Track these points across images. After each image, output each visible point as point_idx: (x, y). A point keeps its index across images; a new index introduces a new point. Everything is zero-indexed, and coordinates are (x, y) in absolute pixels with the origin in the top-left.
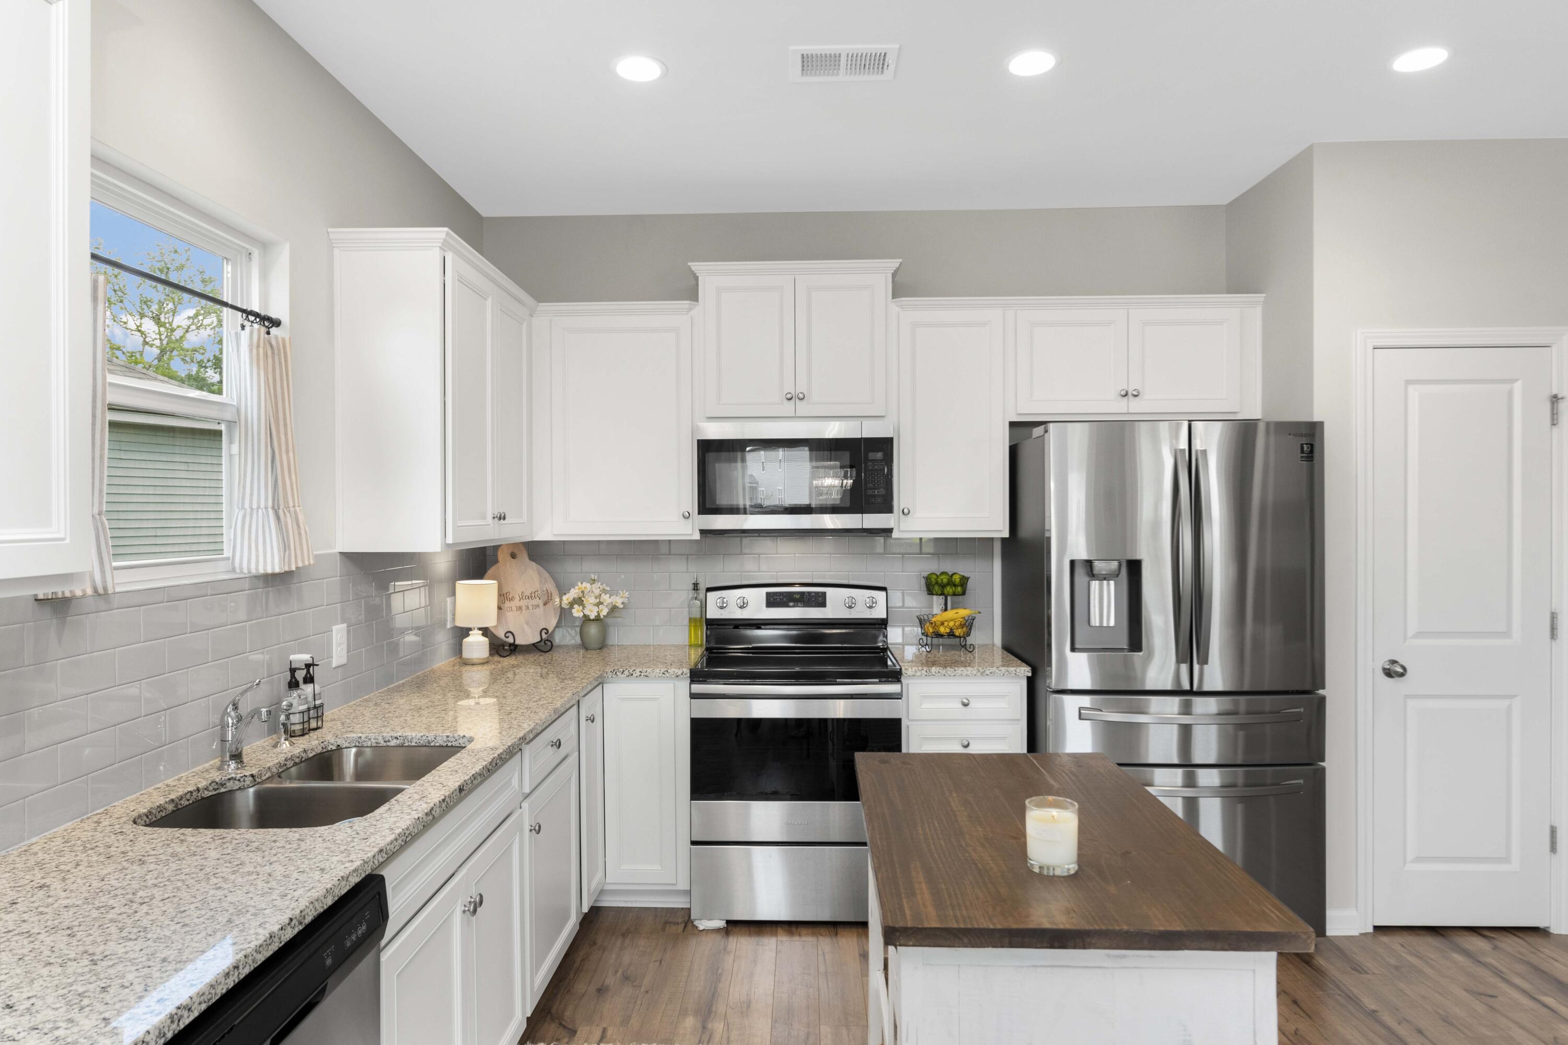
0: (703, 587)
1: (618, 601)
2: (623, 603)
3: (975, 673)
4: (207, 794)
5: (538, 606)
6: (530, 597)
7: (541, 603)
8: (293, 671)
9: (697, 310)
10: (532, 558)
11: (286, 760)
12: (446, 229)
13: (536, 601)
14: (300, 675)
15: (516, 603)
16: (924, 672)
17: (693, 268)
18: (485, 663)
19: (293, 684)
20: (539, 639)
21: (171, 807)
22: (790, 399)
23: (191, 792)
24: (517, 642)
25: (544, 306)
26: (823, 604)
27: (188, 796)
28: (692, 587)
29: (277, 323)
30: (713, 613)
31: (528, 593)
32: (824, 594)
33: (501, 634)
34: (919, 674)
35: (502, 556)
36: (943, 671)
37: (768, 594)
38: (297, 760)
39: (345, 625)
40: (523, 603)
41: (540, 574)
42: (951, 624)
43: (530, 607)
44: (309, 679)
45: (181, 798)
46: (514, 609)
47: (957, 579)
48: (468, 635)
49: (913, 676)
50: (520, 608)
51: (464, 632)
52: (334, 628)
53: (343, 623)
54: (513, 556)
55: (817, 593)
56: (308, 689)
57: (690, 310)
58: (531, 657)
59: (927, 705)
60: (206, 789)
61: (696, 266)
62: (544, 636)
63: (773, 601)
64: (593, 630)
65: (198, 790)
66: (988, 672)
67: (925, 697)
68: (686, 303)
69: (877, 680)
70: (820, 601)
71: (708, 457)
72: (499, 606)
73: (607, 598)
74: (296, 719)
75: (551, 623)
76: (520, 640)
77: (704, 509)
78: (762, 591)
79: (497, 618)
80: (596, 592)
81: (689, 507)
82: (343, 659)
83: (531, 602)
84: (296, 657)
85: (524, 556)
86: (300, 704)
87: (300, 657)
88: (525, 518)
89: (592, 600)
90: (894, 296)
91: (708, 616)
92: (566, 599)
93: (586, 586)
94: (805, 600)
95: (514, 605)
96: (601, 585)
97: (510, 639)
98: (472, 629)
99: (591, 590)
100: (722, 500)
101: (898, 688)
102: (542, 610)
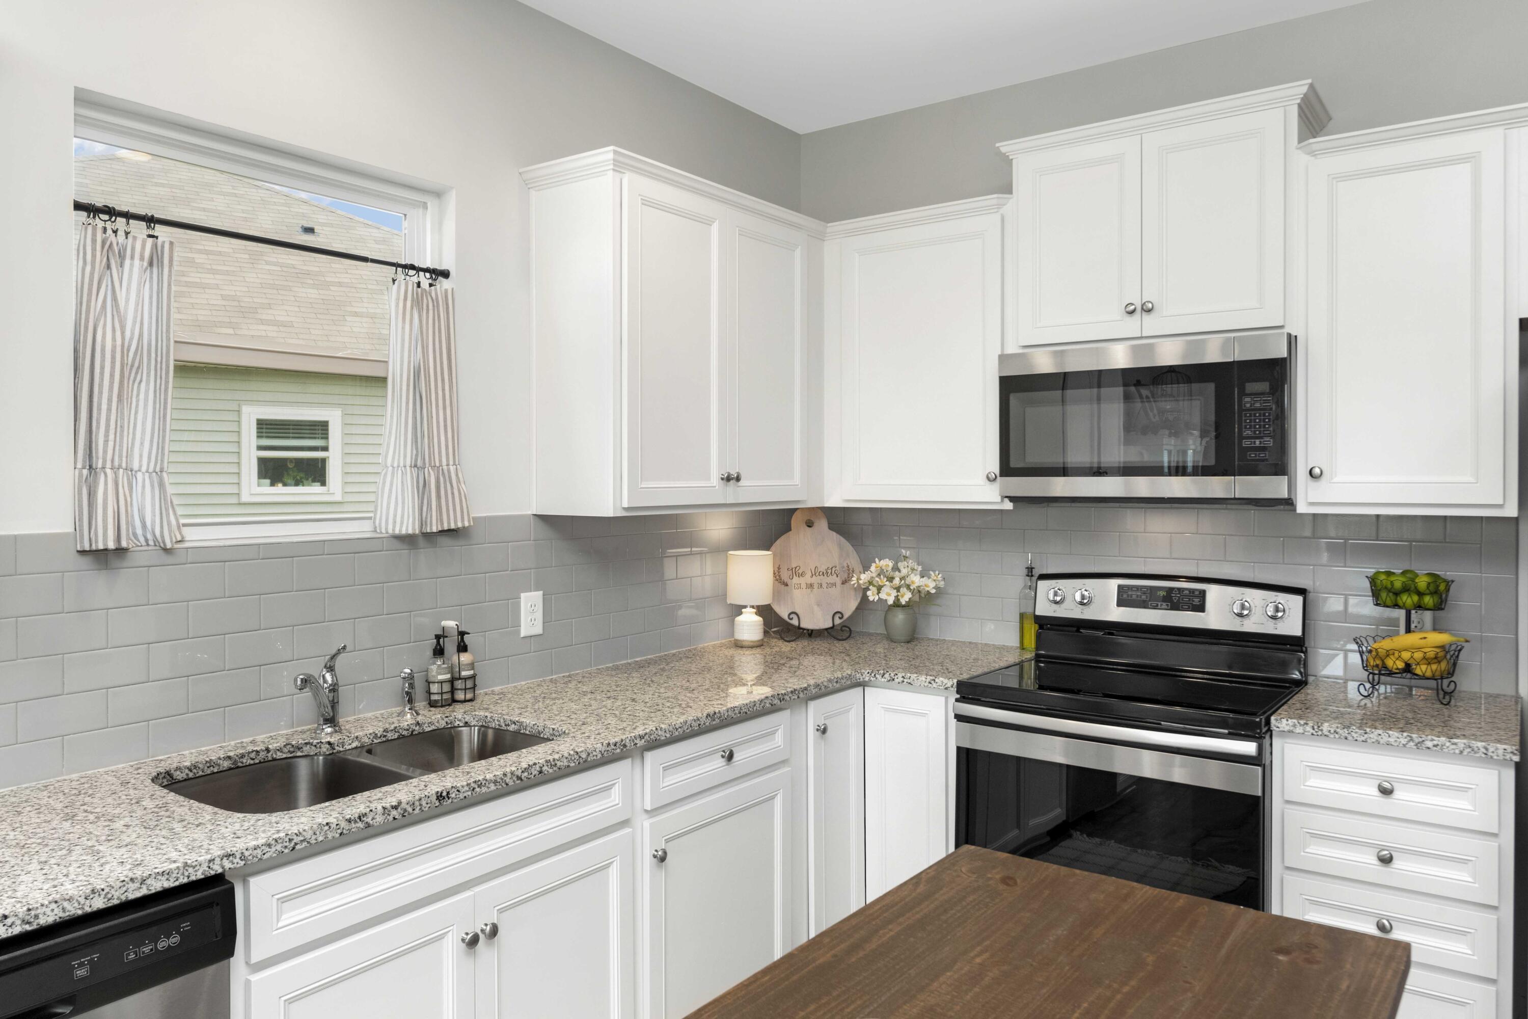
0: (1036, 573)
1: (929, 585)
2: (936, 588)
3: (1404, 741)
4: (279, 755)
5: (834, 584)
6: (825, 573)
7: (838, 581)
8: (440, 637)
9: (1011, 205)
10: (832, 527)
11: (386, 731)
12: (612, 148)
13: (833, 579)
15: (808, 579)
16: (1308, 728)
17: (1003, 150)
18: (759, 645)
19: (439, 652)
20: (831, 625)
21: (226, 764)
22: (1132, 312)
23: (257, 752)
24: (802, 626)
25: (835, 227)
26: (1200, 608)
27: (253, 755)
28: (1025, 572)
29: (445, 274)
30: (1044, 609)
31: (822, 569)
32: (1203, 593)
33: (783, 612)
34: (1299, 730)
35: (795, 521)
37: (1120, 587)
38: (405, 733)
39: (541, 592)
40: (815, 580)
41: (841, 547)
42: (1406, 655)
43: (824, 585)
44: (462, 648)
45: (243, 756)
46: (804, 586)
48: (741, 613)
49: (1289, 731)
50: (811, 586)
51: (738, 610)
52: (523, 595)
53: (537, 590)
54: (810, 524)
55: (1192, 591)
57: (1000, 206)
58: (821, 644)
59: (1315, 782)
60: (280, 750)
61: (1005, 147)
62: (838, 621)
63: (1126, 598)
64: (900, 617)
65: (268, 750)
66: (1429, 744)
67: (1313, 769)
68: (992, 199)
69: (1226, 731)
70: (1198, 604)
71: (1014, 399)
72: (780, 581)
73: (916, 580)
74: (435, 688)
75: (850, 606)
76: (807, 624)
77: (1007, 469)
78: (1114, 583)
79: (776, 594)
80: (904, 571)
81: (994, 466)
82: (538, 629)
83: (826, 580)
84: (445, 623)
85: (822, 524)
86: (439, 673)
87: (451, 624)
88: (797, 480)
89: (897, 581)
90: (1300, 140)
91: (1038, 612)
92: (865, 577)
93: (887, 563)
94: (1174, 600)
95: (803, 581)
96: (911, 563)
97: (795, 622)
98: (745, 607)
99: (896, 569)
100: (1033, 459)
101: (1248, 748)
102: (837, 591)
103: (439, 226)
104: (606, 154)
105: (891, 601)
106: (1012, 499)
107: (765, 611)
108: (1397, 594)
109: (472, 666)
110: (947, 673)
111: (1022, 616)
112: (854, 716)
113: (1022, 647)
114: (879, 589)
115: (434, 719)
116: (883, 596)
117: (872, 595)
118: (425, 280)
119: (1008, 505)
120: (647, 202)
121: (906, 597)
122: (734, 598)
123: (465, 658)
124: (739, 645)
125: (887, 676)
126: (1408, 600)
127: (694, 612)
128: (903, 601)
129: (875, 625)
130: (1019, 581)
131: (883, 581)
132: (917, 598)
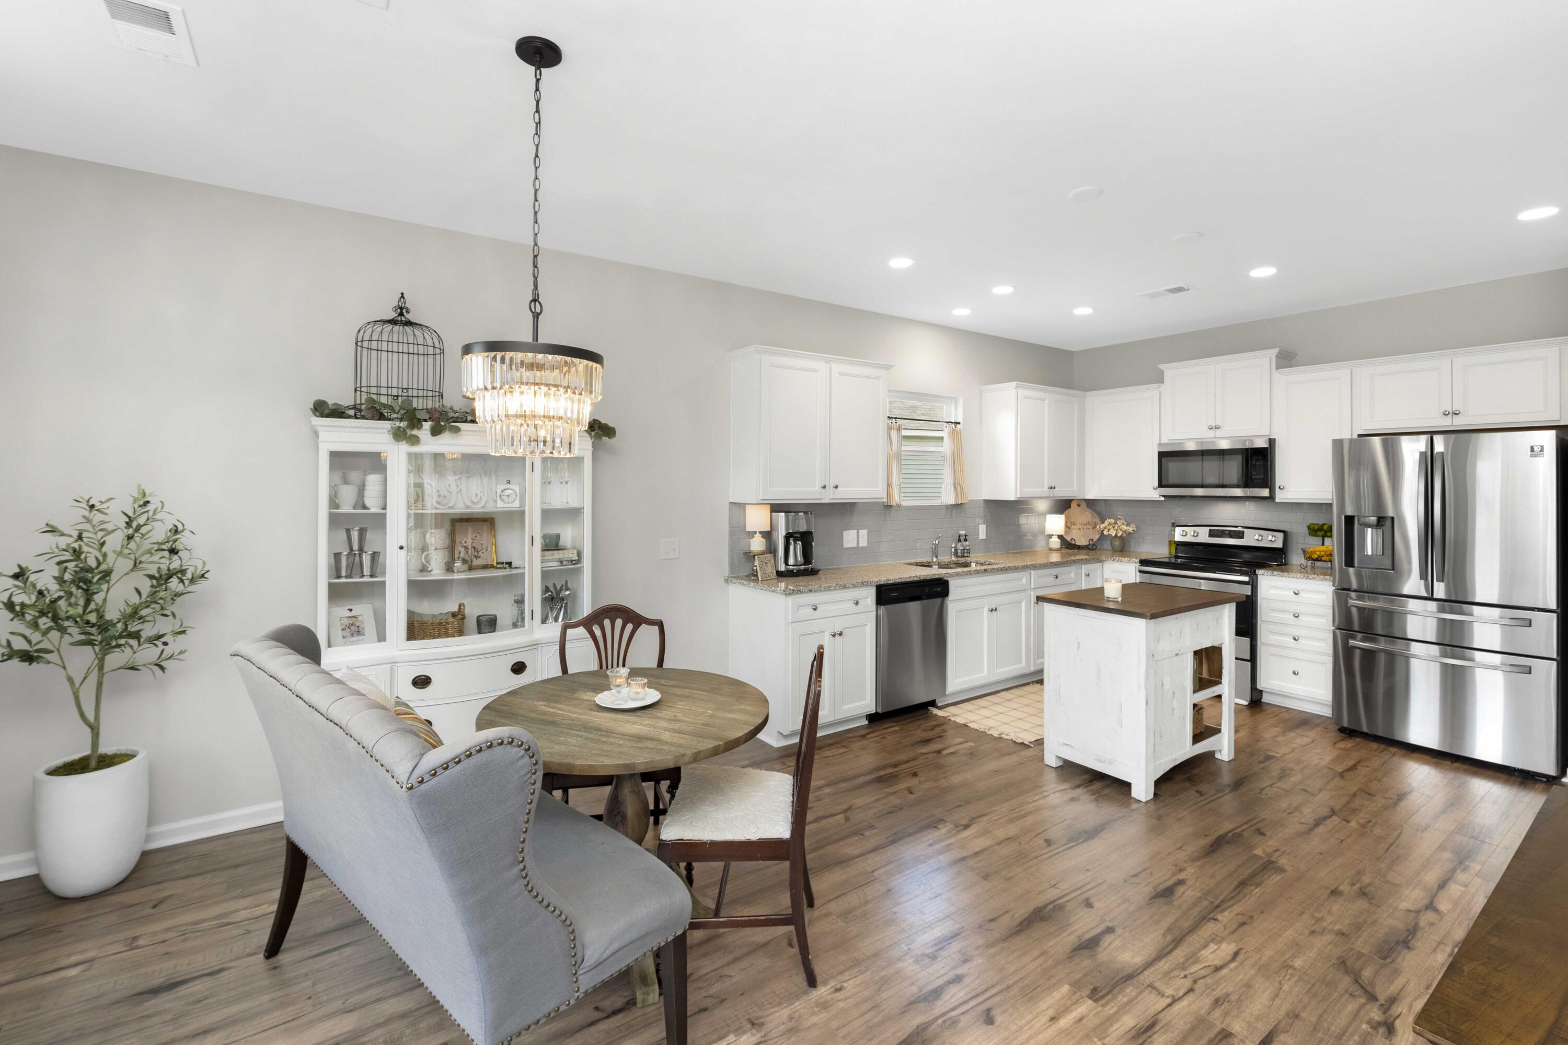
0: (1174, 524)
1: (1130, 529)
2: (1133, 531)
3: (1301, 576)
5: (1089, 529)
7: (1091, 527)
8: (959, 536)
9: (1163, 388)
10: (1088, 507)
12: (1016, 382)
13: (1089, 527)
14: (962, 538)
15: (1078, 526)
16: (1269, 573)
18: (1059, 550)
19: (960, 540)
20: (1088, 544)
22: (1211, 429)
23: (921, 562)
24: (1076, 544)
25: (1090, 393)
26: (1242, 537)
28: (1170, 524)
29: (959, 423)
30: (1178, 538)
31: (1085, 523)
32: (1243, 532)
33: (1068, 539)
34: (1266, 574)
35: (1073, 505)
36: (1282, 574)
37: (1210, 531)
38: (955, 563)
40: (1081, 527)
41: (1092, 514)
42: (1318, 553)
43: (1085, 529)
44: (966, 540)
46: (1077, 529)
47: (1325, 527)
48: (1051, 538)
49: (1263, 574)
50: (1080, 529)
51: (1050, 536)
52: (980, 526)
53: (984, 524)
54: (1079, 505)
55: (1239, 531)
56: (965, 543)
57: (1158, 388)
58: (1085, 551)
59: (1273, 592)
61: (1161, 367)
62: (1091, 542)
64: (1117, 543)
66: (1310, 577)
67: (1273, 587)
68: (1157, 385)
70: (1240, 535)
71: (1164, 460)
72: (1067, 527)
73: (1125, 528)
74: (959, 551)
75: (1096, 537)
76: (1078, 543)
77: (1161, 485)
78: (1208, 528)
79: (1066, 532)
80: (1119, 524)
81: (1156, 484)
82: (984, 537)
83: (1086, 527)
84: (961, 532)
85: (1084, 505)
86: (960, 547)
87: (963, 532)
88: (1075, 488)
89: (1116, 528)
90: (1277, 368)
91: (1176, 540)
92: (1102, 526)
93: (1112, 521)
94: (1232, 535)
95: (1077, 527)
96: (1122, 521)
97: (1073, 542)
98: (1053, 536)
99: (1115, 523)
100: (1171, 481)
101: (1246, 579)
102: (1091, 531)
103: (956, 408)
104: (1014, 383)
105: (1113, 535)
106: (1163, 496)
107: (1060, 537)
108: (1316, 531)
109: (969, 546)
110: (1136, 558)
111: (1170, 542)
112: (1099, 572)
113: (1170, 554)
114: (1109, 530)
115: (962, 560)
116: (1110, 533)
117: (1106, 533)
118: (953, 425)
119: (1163, 499)
120: (1025, 397)
121: (1120, 534)
122: (1048, 532)
123: (967, 543)
124: (1051, 549)
125: (1112, 558)
126: (1320, 533)
127: (1031, 538)
128: (1119, 535)
129: (1107, 545)
130: (1170, 528)
131: (1111, 527)
132: (1125, 535)
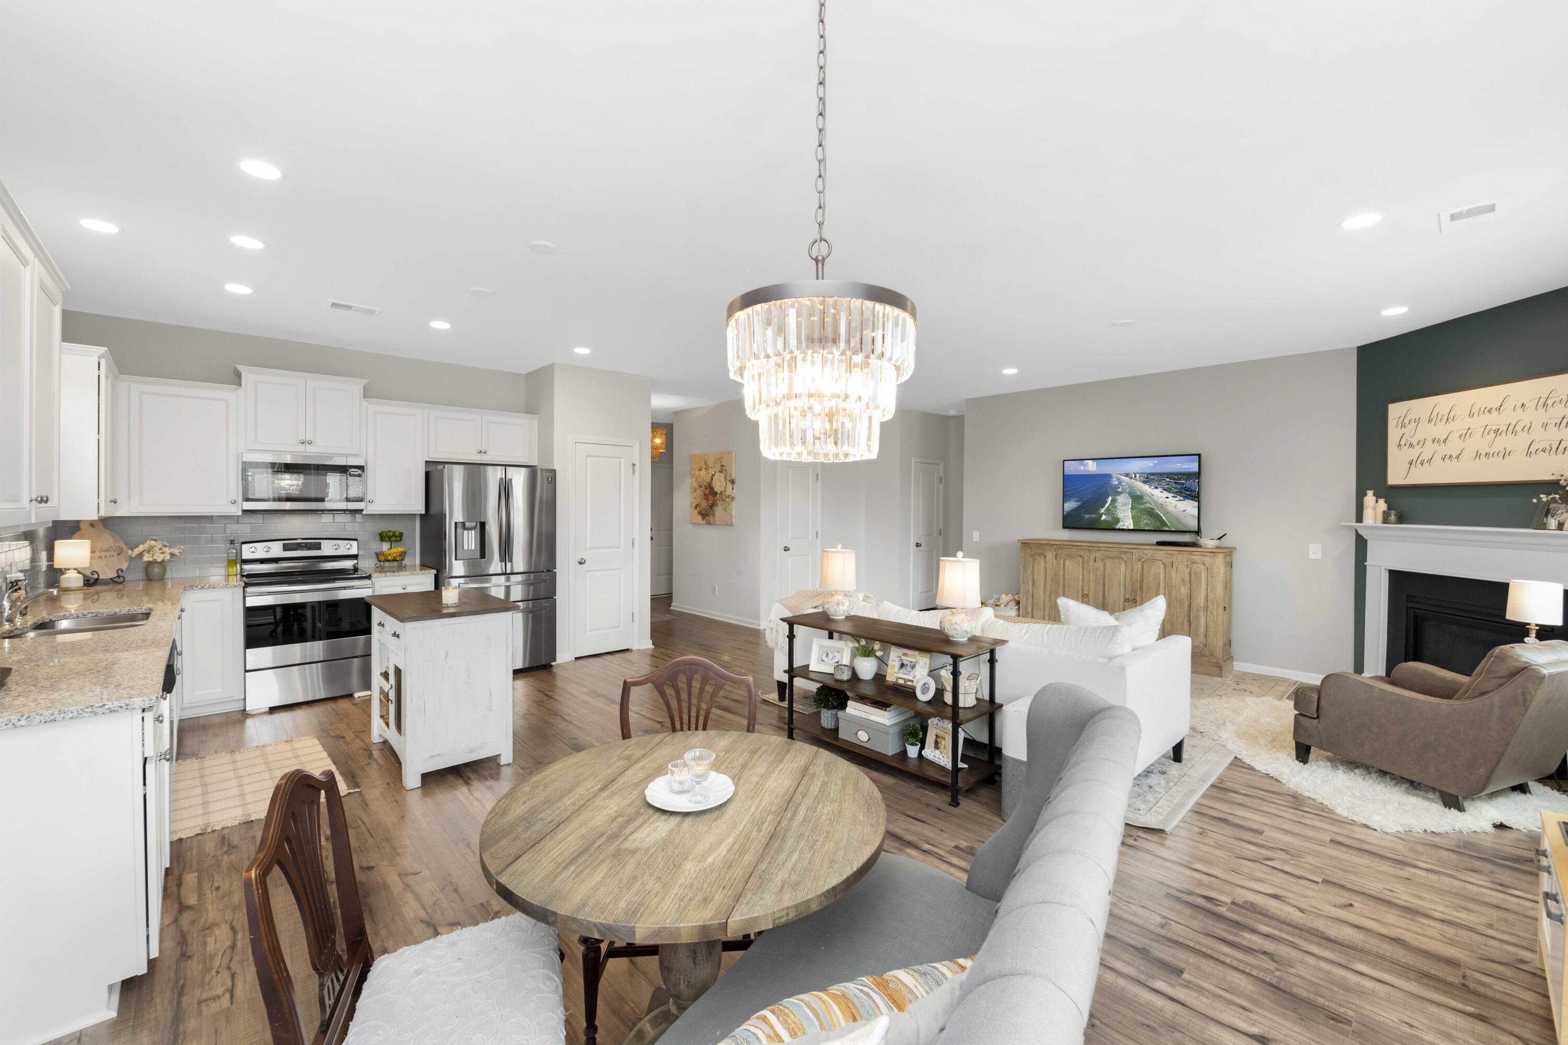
1: (177, 551)
2: (180, 552)
3: (409, 574)
5: (113, 556)
6: (107, 550)
7: (115, 554)
9: (240, 391)
10: (105, 526)
12: (104, 347)
13: (112, 553)
16: (380, 575)
17: (239, 368)
18: (79, 589)
20: (115, 576)
22: (302, 443)
24: (100, 578)
26: (319, 548)
30: (246, 556)
31: (105, 548)
32: (320, 544)
33: (89, 573)
35: (84, 526)
36: (393, 574)
37: (284, 544)
40: (103, 554)
41: (113, 537)
42: (394, 554)
43: (110, 556)
46: (96, 557)
47: (397, 534)
49: (375, 577)
50: (100, 557)
54: (92, 526)
55: (315, 543)
57: (235, 390)
58: (110, 587)
62: (119, 574)
63: (286, 548)
64: (156, 568)
66: (416, 573)
68: (232, 387)
69: (357, 581)
70: (318, 546)
72: (91, 556)
73: (169, 550)
75: (124, 566)
77: (245, 498)
78: (279, 543)
80: (160, 546)
81: (237, 496)
83: (108, 554)
85: (100, 525)
89: (160, 551)
91: (242, 557)
92: (135, 550)
94: (309, 547)
97: (95, 577)
98: (69, 569)
100: (259, 494)
102: (115, 559)
106: (243, 510)
108: (388, 537)
119: (239, 513)
122: (59, 565)
125: (199, 587)
